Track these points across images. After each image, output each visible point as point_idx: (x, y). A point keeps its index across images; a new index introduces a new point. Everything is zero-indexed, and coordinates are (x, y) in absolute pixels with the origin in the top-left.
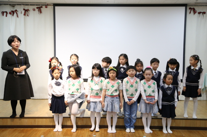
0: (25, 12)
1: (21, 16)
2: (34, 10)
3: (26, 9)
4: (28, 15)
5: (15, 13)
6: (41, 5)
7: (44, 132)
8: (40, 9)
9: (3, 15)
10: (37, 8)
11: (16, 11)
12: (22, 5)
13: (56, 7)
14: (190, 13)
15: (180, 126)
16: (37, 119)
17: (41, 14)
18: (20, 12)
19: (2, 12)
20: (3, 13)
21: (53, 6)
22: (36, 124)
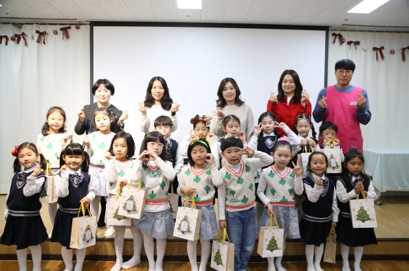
0: (39, 38)
1: (33, 43)
2: (56, 33)
3: (41, 31)
5: (22, 39)
6: (69, 24)
8: (65, 31)
9: (1, 43)
10: (61, 29)
11: (23, 34)
12: (35, 25)
13: (95, 28)
17: (68, 40)
18: (31, 36)
21: (89, 26)
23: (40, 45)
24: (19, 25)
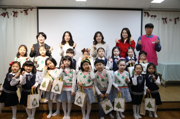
0: (14, 14)
1: (11, 17)
2: (21, 12)
3: (15, 11)
5: (6, 15)
6: (28, 8)
8: (26, 11)
10: (24, 11)
11: (7, 13)
12: (12, 9)
13: (39, 10)
17: (27, 15)
18: (10, 14)
21: (36, 9)
23: (15, 18)
24: (5, 9)
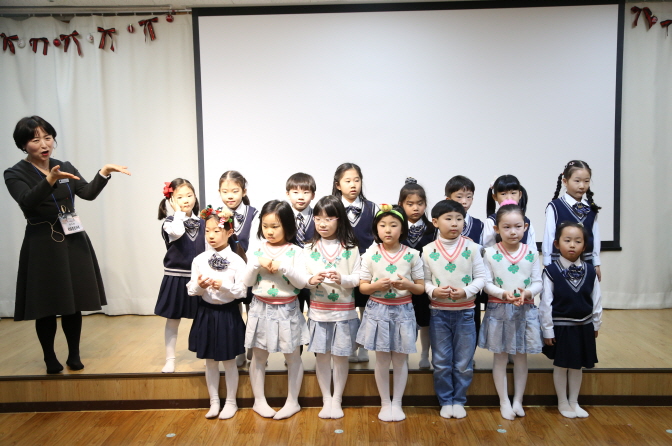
0: (103, 39)
1: (92, 50)
2: (131, 30)
3: (105, 28)
4: (112, 49)
5: (72, 43)
6: (155, 14)
7: (176, 420)
8: (149, 26)
9: (35, 50)
10: (141, 23)
11: (75, 34)
12: (94, 17)
13: (202, 20)
14: (635, 24)
15: (616, 394)
16: (151, 382)
17: (155, 42)
18: (88, 37)
19: (31, 40)
20: (34, 42)
21: (190, 17)
22: (151, 397)
23: (106, 53)
24: (66, 18)
